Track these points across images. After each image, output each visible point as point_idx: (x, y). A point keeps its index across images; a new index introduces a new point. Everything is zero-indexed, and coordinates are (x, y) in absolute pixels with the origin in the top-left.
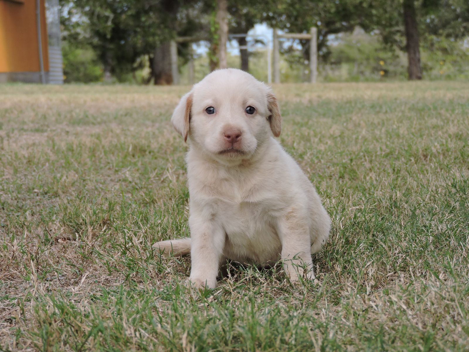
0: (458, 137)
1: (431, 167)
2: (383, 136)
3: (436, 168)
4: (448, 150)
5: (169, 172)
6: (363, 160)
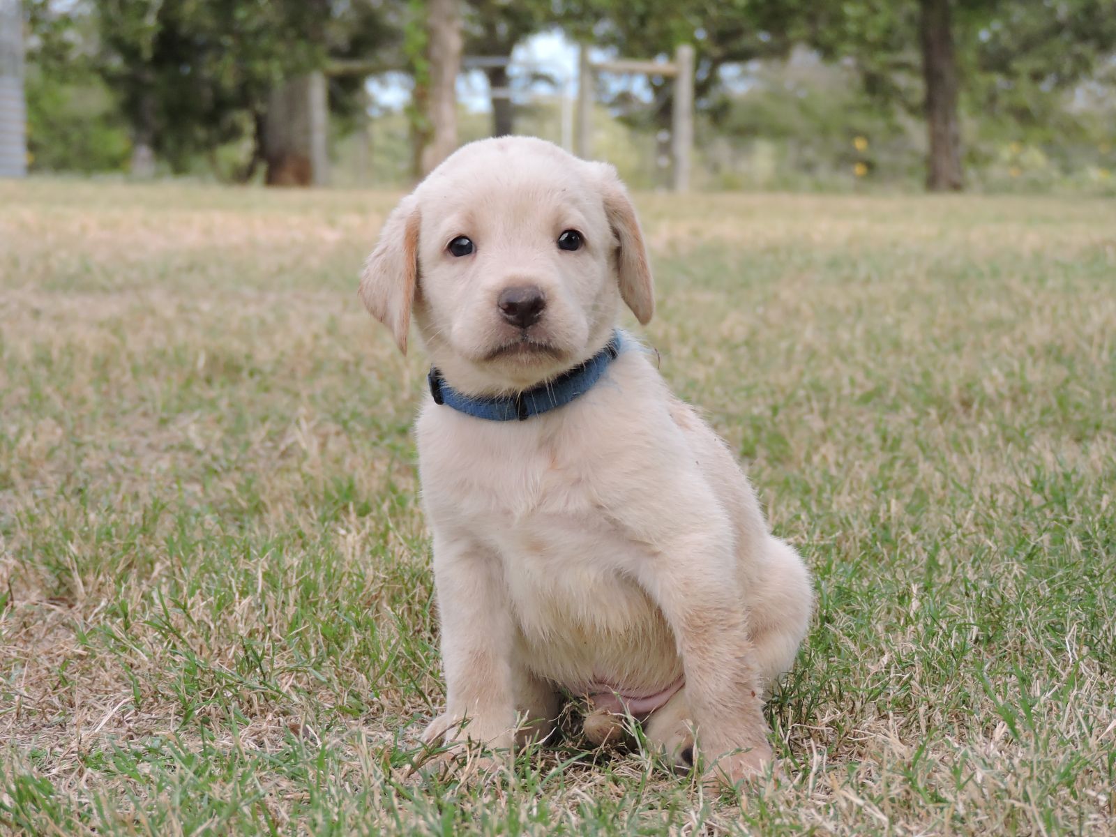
0: (1054, 353)
1: (980, 433)
2: (859, 345)
3: (993, 438)
4: (1025, 389)
5: (301, 430)
6: (805, 409)
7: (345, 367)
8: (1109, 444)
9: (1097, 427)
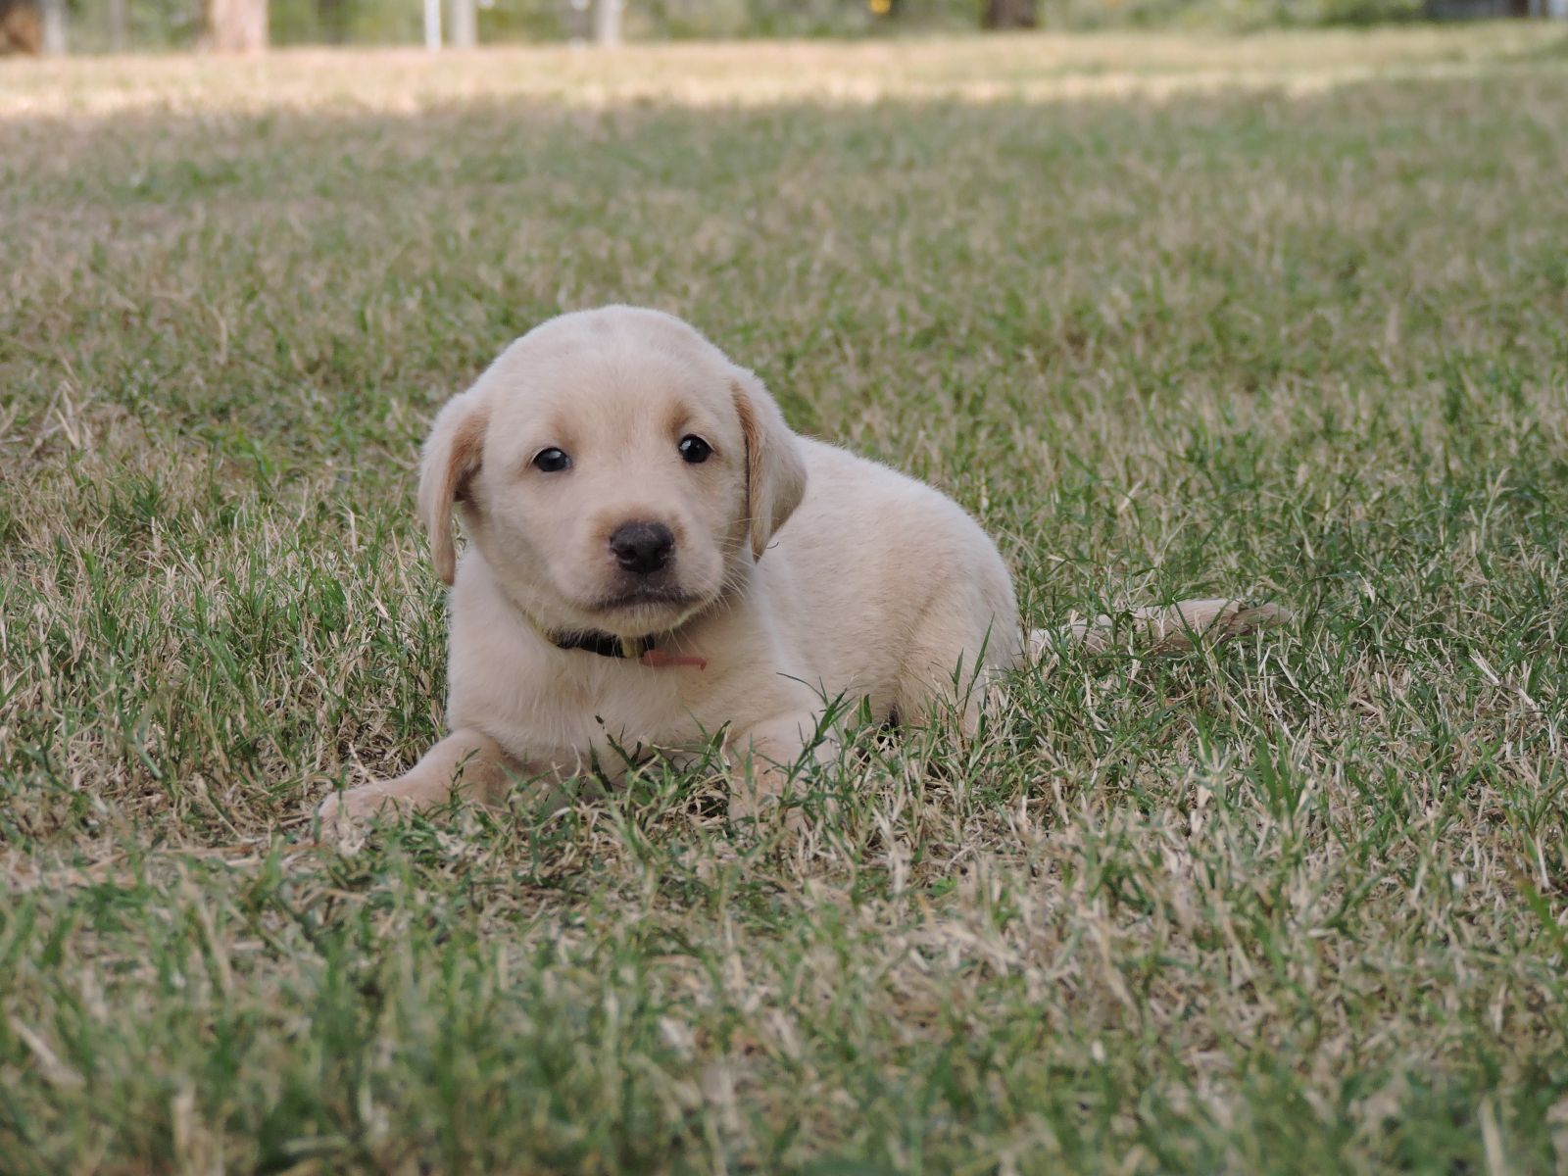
0: (1200, 262)
1: (1102, 382)
2: (905, 259)
3: (1121, 387)
4: (1163, 316)
5: (65, 415)
6: (834, 357)
7: (124, 319)
8: (1297, 393)
9: (1275, 369)
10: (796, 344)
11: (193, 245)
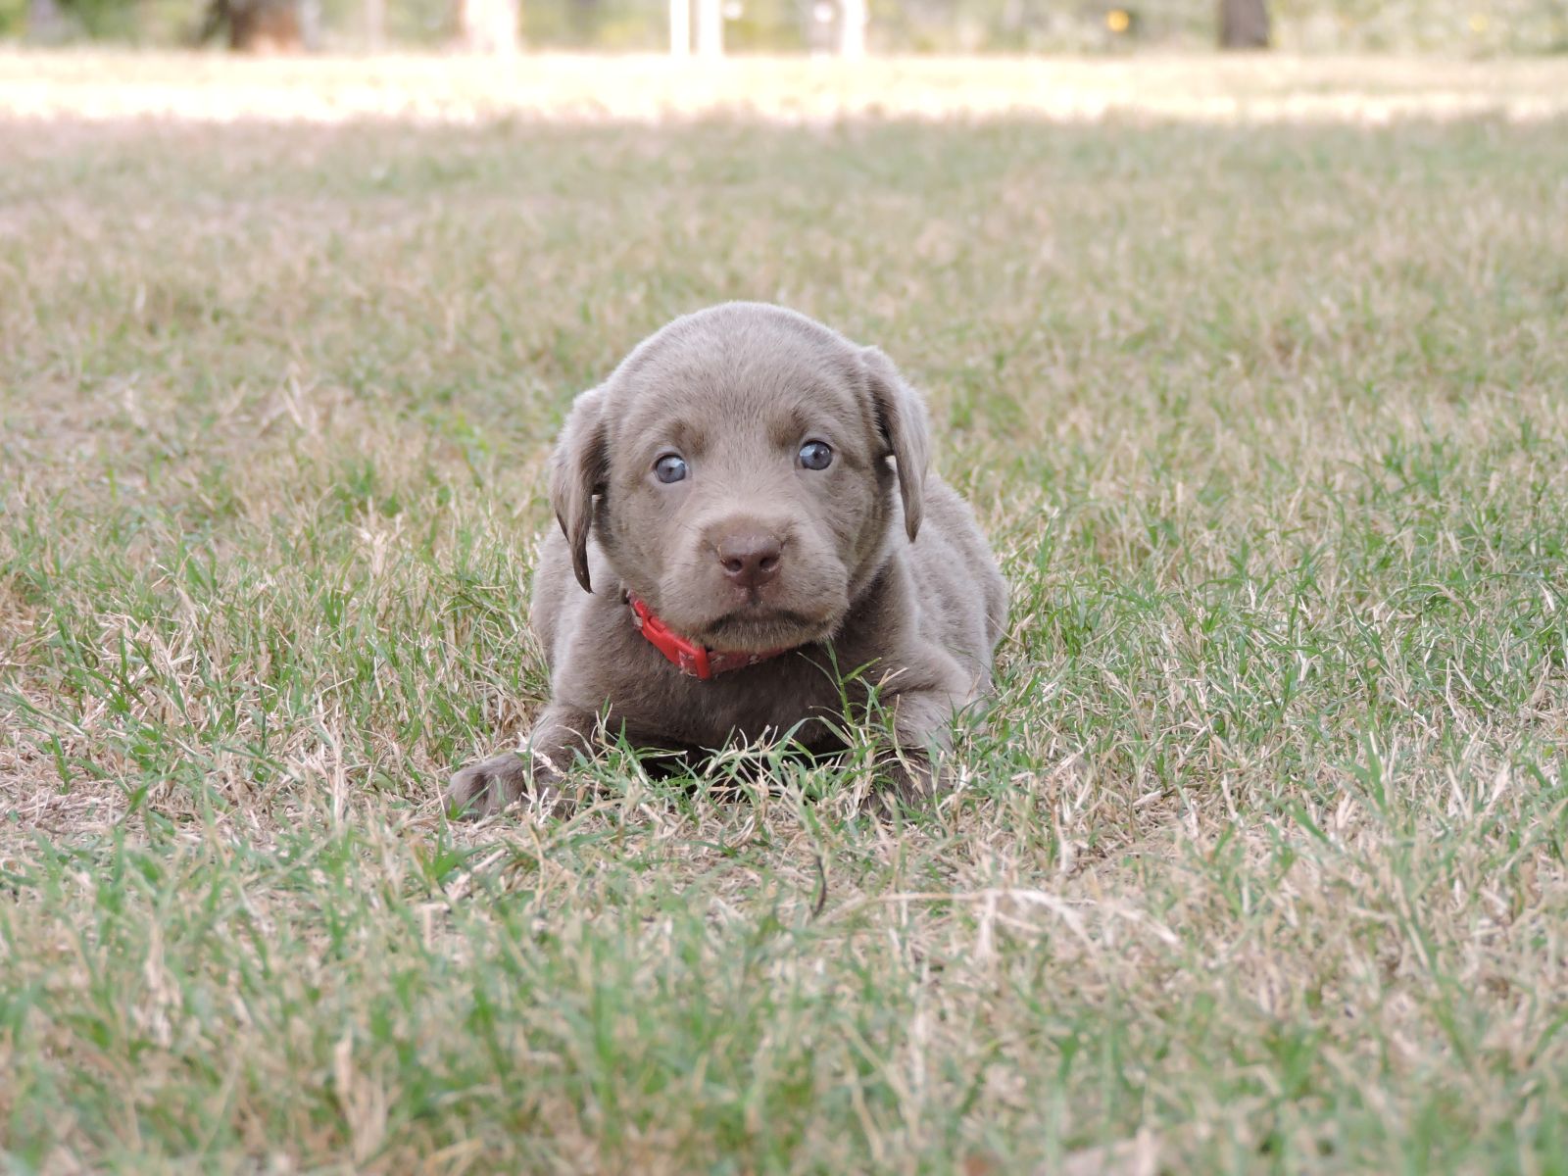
0: (1412, 275)
1: (1306, 391)
2: (1123, 267)
3: (1325, 396)
4: (1371, 326)
5: (292, 396)
6: (1044, 359)
7: (356, 307)
8: (1498, 404)
9: (1479, 379)
10: (1008, 345)
11: (429, 238)
